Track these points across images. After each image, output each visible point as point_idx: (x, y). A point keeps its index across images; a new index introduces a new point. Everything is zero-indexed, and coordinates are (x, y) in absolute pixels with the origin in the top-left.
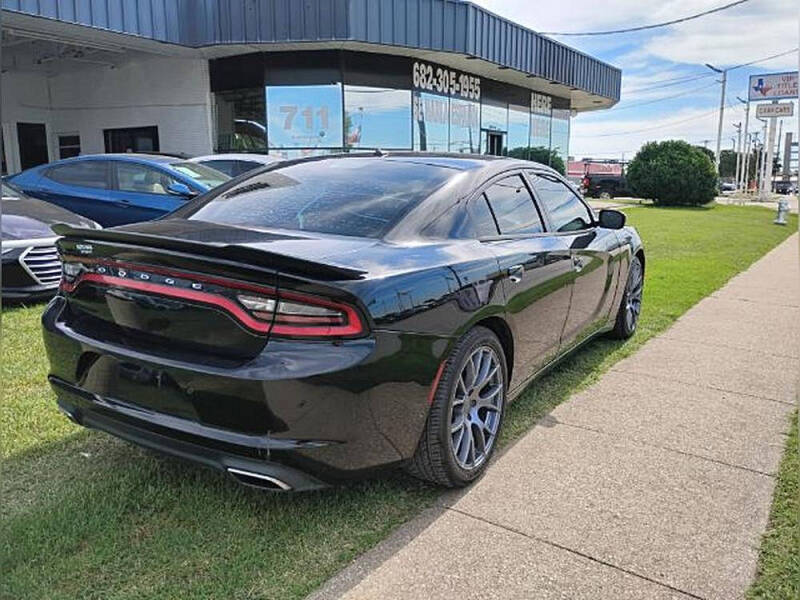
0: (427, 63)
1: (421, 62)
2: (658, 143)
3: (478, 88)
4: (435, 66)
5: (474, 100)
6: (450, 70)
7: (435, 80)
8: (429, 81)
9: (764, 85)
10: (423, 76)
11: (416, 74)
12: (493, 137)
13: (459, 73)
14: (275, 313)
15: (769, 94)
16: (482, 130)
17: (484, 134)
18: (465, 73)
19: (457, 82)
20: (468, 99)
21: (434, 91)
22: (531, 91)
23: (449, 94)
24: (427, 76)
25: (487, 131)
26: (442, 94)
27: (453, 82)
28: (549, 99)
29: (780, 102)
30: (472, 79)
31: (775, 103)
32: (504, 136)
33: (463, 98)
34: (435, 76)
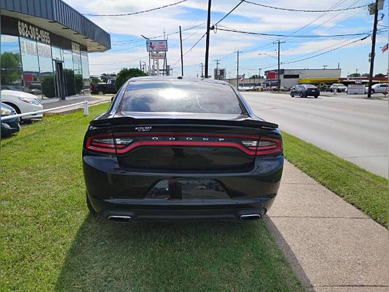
0: (25, 22)
1: (22, 21)
2: (128, 69)
3: (49, 37)
4: (29, 24)
5: (48, 44)
6: (35, 27)
7: (29, 32)
8: (26, 32)
9: (153, 44)
10: (23, 29)
11: (19, 28)
12: (58, 63)
13: (40, 29)
14: (257, 146)
15: (155, 49)
16: (53, 60)
17: (54, 62)
18: (42, 29)
19: (39, 34)
20: (45, 43)
21: (29, 38)
22: (71, 41)
23: (36, 40)
24: (25, 29)
25: (55, 60)
26: (33, 39)
27: (37, 34)
28: (79, 45)
29: (160, 52)
30: (46, 33)
31: (157, 53)
32: (63, 63)
33: (42, 42)
34: (29, 30)
